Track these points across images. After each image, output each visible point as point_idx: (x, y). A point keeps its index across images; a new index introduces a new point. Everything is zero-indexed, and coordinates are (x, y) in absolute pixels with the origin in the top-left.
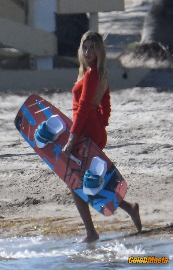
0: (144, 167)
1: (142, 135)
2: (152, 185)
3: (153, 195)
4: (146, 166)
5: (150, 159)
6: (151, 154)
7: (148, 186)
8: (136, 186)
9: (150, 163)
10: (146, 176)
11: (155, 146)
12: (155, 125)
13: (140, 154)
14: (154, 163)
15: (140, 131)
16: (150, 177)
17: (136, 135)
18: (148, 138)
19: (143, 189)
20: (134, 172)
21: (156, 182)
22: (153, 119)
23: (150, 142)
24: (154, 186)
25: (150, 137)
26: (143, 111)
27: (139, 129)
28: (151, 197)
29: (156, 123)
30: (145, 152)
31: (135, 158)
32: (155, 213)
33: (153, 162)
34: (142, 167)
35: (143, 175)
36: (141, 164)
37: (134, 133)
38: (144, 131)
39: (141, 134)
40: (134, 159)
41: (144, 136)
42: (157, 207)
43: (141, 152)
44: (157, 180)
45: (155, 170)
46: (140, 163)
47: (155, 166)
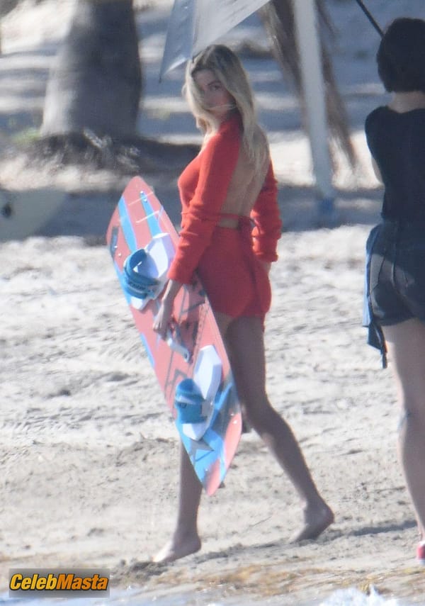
0: (64, 426)
1: (56, 351)
2: (85, 471)
3: (86, 495)
4: (68, 425)
5: (76, 408)
6: (78, 395)
7: (73, 473)
8: (45, 473)
9: (78, 418)
10: (70, 448)
11: (87, 377)
12: (85, 328)
13: (51, 396)
14: (88, 418)
15: (50, 342)
16: (78, 450)
17: (41, 351)
18: (69, 358)
19: (63, 480)
20: (39, 440)
21: (95, 462)
22: (80, 314)
23: (76, 367)
24: (87, 473)
25: (75, 355)
26: (54, 293)
27: (49, 336)
28: (83, 500)
29: (89, 321)
30: (66, 393)
31: (41, 406)
32: (94, 536)
33: (85, 415)
34: (59, 427)
35: (63, 448)
36: (54, 421)
37: (38, 346)
38: (59, 343)
39: (54, 347)
40: (38, 410)
41: (61, 353)
42: (98, 522)
43: (55, 391)
44: (95, 458)
45: (89, 435)
46: (54, 418)
47: (90, 426)
